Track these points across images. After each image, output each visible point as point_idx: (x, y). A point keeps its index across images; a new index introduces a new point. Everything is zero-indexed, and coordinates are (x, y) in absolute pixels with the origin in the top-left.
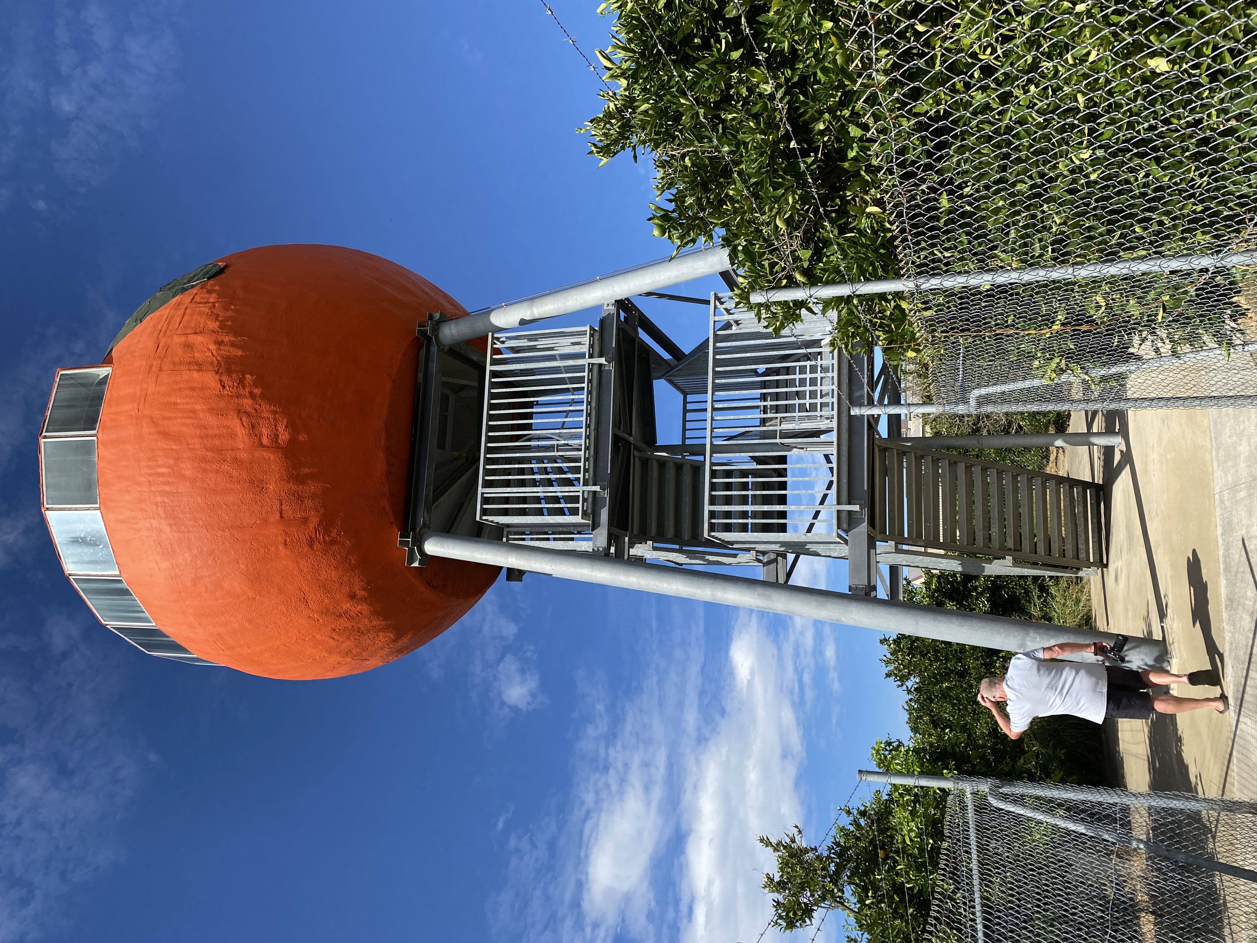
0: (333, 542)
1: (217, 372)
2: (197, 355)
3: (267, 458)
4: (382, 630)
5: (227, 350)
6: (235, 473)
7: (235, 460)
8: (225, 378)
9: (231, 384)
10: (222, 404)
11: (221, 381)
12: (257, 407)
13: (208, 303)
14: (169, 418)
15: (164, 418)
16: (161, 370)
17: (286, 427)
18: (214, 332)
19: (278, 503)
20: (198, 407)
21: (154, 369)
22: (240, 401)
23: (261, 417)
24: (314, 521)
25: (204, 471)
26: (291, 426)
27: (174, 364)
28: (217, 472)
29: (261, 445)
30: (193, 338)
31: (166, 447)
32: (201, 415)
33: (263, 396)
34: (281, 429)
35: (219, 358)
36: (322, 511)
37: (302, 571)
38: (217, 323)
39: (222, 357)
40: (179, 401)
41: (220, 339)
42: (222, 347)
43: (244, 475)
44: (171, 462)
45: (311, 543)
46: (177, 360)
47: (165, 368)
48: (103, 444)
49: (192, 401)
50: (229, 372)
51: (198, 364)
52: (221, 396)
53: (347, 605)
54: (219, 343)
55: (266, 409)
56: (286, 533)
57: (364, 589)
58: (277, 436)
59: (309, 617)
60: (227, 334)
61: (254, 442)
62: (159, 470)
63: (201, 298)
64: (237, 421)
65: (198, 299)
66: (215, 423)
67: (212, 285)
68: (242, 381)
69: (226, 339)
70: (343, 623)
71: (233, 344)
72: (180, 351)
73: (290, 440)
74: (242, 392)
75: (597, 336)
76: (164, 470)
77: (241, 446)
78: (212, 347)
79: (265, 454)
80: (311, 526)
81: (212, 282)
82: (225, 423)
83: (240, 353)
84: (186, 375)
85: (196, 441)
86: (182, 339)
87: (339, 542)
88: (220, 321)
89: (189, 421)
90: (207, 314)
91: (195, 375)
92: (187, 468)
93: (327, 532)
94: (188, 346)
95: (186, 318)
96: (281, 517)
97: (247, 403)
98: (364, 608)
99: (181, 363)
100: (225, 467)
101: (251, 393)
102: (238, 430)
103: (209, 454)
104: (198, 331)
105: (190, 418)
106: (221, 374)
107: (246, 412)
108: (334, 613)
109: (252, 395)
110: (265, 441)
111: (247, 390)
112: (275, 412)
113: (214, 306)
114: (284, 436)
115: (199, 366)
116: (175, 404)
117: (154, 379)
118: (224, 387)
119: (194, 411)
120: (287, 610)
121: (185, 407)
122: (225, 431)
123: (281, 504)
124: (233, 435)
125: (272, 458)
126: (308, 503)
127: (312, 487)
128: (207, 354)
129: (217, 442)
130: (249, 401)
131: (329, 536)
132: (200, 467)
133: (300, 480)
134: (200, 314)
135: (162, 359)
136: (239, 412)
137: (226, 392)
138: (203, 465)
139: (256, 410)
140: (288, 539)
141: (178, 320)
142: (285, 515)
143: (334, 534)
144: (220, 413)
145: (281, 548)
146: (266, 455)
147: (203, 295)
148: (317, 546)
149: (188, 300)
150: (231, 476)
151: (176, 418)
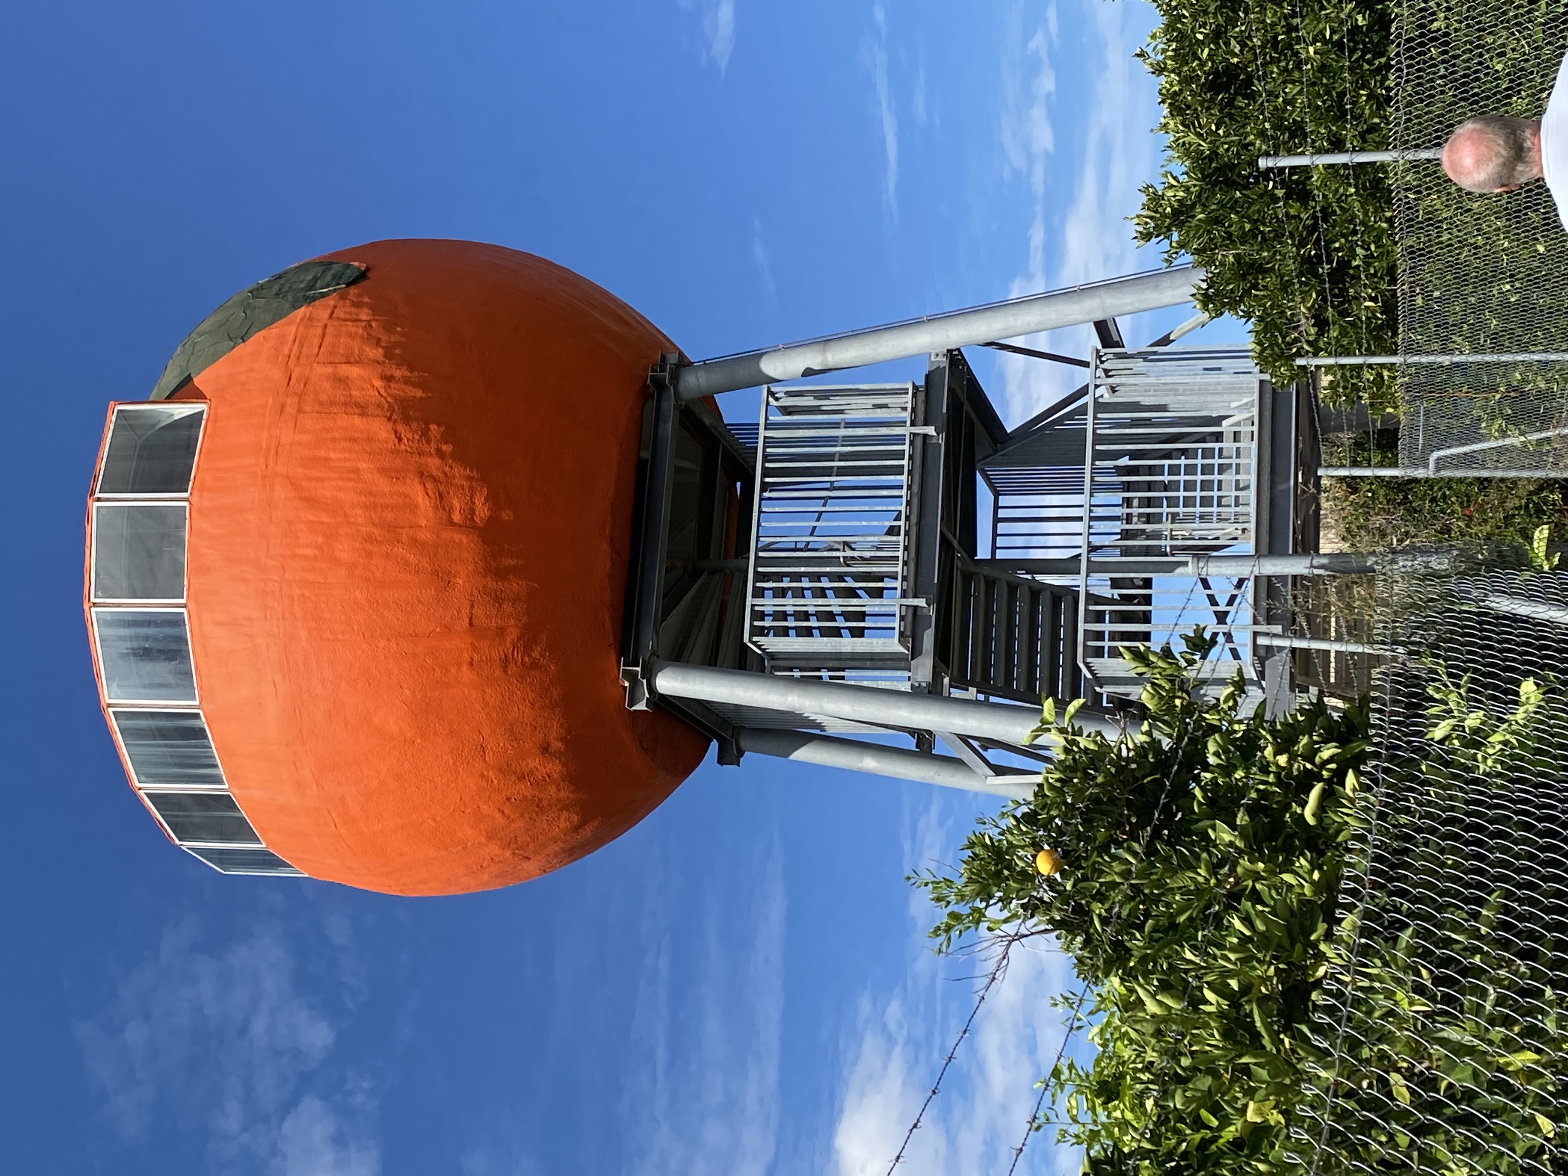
0: (534, 665)
1: (389, 419)
2: (355, 393)
3: (457, 541)
4: (565, 808)
5: (397, 389)
6: (412, 559)
7: (414, 541)
8: (401, 428)
9: (410, 436)
10: (399, 462)
11: (396, 432)
12: (447, 469)
13: (360, 320)
14: (317, 479)
15: (309, 479)
16: (300, 411)
17: (486, 499)
18: (378, 362)
19: (467, 604)
20: (363, 466)
21: (288, 409)
22: (423, 460)
23: (452, 484)
24: (513, 633)
25: (370, 554)
26: (492, 499)
27: (321, 404)
28: (387, 556)
29: (451, 522)
30: (345, 370)
31: (311, 518)
32: (367, 476)
33: (454, 456)
34: (479, 502)
35: (389, 399)
36: (525, 619)
37: (487, 704)
38: (380, 350)
39: (394, 397)
40: (333, 455)
41: (388, 373)
42: (392, 385)
43: (425, 562)
44: (320, 540)
45: (505, 663)
46: (324, 398)
47: (307, 408)
48: (201, 512)
49: (354, 456)
50: (407, 420)
51: (357, 405)
52: (396, 452)
53: (535, 762)
54: (388, 379)
55: (459, 472)
56: (475, 648)
57: (561, 739)
58: (472, 511)
59: (482, 775)
60: (399, 366)
61: (441, 518)
62: (299, 551)
63: (346, 313)
64: (419, 488)
65: (340, 313)
66: (387, 489)
67: (358, 296)
68: (425, 433)
69: (398, 374)
70: (525, 789)
71: (407, 381)
72: (327, 385)
73: (489, 518)
74: (425, 448)
75: (921, 397)
76: (309, 551)
77: (423, 523)
78: (378, 384)
79: (455, 536)
80: (509, 640)
81: (353, 291)
82: (401, 489)
83: (419, 393)
84: (342, 420)
85: (359, 512)
86: (329, 370)
87: (541, 666)
88: (383, 348)
89: (350, 484)
90: (362, 337)
91: (357, 420)
92: (344, 550)
93: (527, 649)
94: (340, 381)
95: (328, 339)
96: (471, 624)
97: (434, 463)
98: (555, 768)
99: (332, 403)
100: (400, 551)
101: (439, 451)
102: (420, 499)
103: (377, 532)
104: (352, 360)
105: (349, 479)
106: (395, 422)
107: (431, 476)
108: (515, 773)
109: (440, 454)
110: (457, 518)
111: (433, 445)
112: (470, 479)
113: (371, 326)
114: (482, 511)
115: (362, 410)
116: (327, 459)
117: (292, 425)
118: (400, 440)
119: (357, 471)
120: (454, 764)
121: (342, 464)
122: (401, 501)
123: (472, 607)
124: (413, 508)
125: (465, 541)
126: (508, 608)
127: (516, 586)
128: (371, 392)
129: (389, 516)
130: (437, 461)
131: (529, 656)
132: (364, 550)
133: (500, 574)
134: (350, 335)
135: (301, 396)
136: (422, 475)
137: (403, 447)
138: (368, 546)
139: (445, 473)
140: (476, 657)
141: (316, 342)
142: (476, 622)
143: (536, 654)
144: (394, 474)
145: (465, 668)
146: (457, 537)
147: (348, 310)
148: (512, 669)
149: (325, 314)
150: (407, 563)
151: (329, 479)
